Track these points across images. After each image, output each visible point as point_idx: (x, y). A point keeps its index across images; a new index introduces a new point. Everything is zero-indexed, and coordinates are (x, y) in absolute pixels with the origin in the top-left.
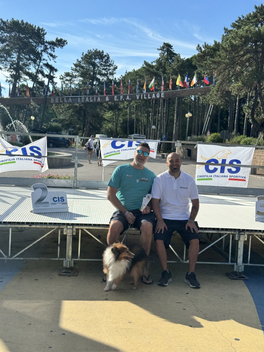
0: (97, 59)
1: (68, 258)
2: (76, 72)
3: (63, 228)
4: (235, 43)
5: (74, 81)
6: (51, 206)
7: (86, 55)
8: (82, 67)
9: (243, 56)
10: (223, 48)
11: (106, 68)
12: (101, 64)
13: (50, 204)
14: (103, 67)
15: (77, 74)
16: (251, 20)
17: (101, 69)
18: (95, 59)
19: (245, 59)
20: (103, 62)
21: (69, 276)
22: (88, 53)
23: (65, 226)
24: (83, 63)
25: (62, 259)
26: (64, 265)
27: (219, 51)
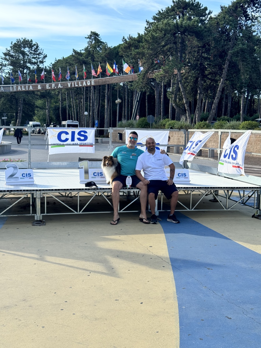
0: (26, 47)
1: (38, 214)
2: (6, 61)
3: (34, 193)
4: (156, 35)
5: (5, 69)
6: (20, 180)
7: (15, 43)
8: (12, 56)
9: (164, 46)
10: (146, 40)
11: (35, 56)
12: (31, 53)
13: (19, 178)
14: (33, 55)
15: (7, 63)
16: (169, 13)
17: (31, 58)
18: (24, 47)
19: (166, 50)
20: (32, 51)
21: (40, 226)
22: (17, 42)
23: (35, 192)
24: (12, 52)
25: (33, 215)
26: (36, 219)
27: (142, 43)
